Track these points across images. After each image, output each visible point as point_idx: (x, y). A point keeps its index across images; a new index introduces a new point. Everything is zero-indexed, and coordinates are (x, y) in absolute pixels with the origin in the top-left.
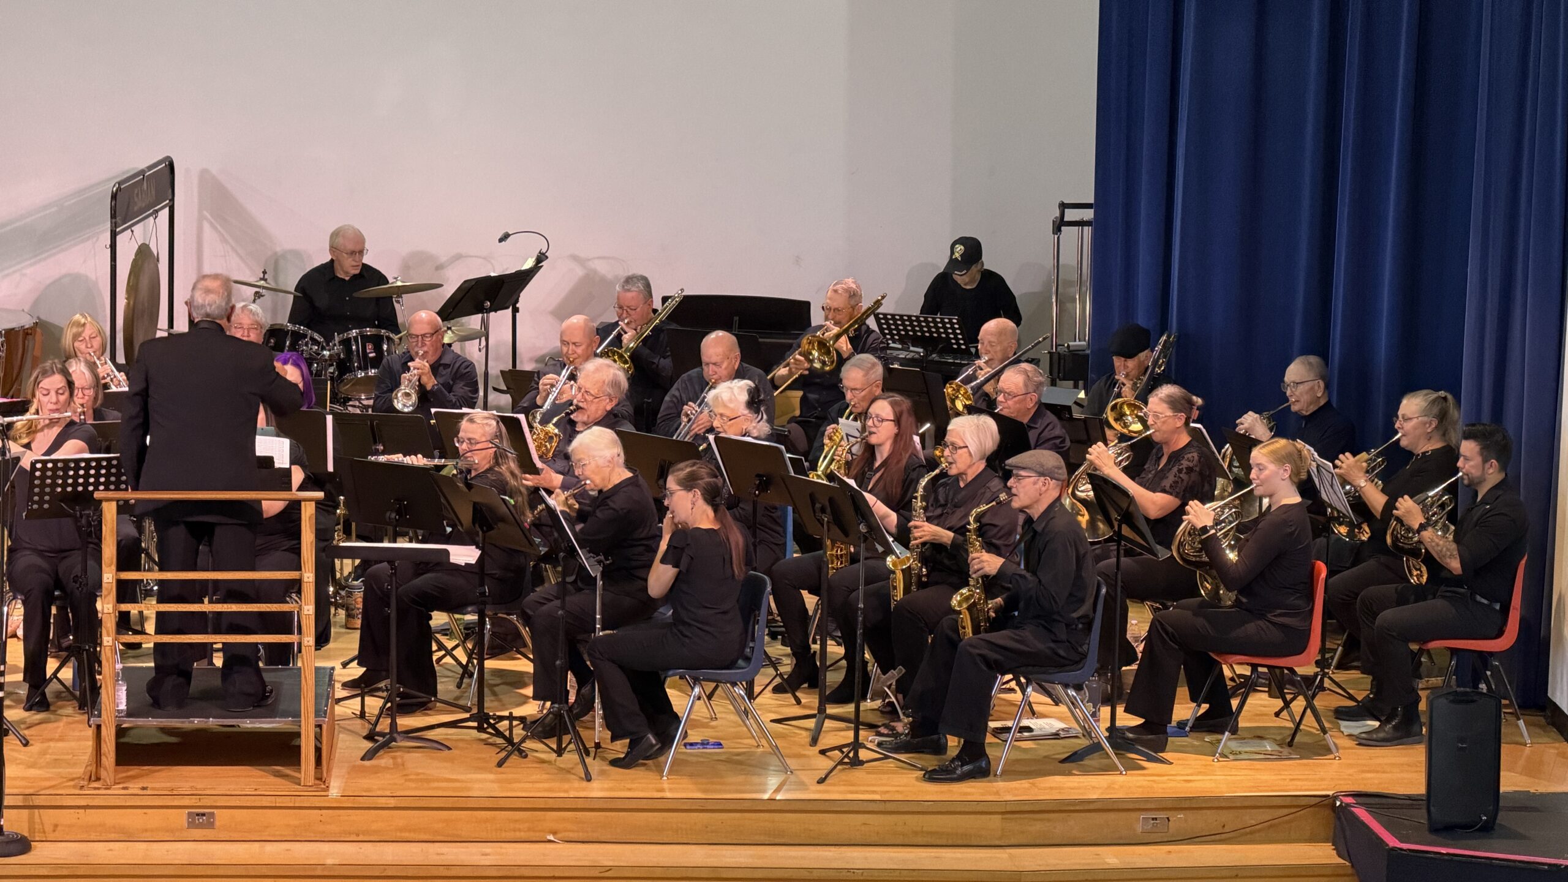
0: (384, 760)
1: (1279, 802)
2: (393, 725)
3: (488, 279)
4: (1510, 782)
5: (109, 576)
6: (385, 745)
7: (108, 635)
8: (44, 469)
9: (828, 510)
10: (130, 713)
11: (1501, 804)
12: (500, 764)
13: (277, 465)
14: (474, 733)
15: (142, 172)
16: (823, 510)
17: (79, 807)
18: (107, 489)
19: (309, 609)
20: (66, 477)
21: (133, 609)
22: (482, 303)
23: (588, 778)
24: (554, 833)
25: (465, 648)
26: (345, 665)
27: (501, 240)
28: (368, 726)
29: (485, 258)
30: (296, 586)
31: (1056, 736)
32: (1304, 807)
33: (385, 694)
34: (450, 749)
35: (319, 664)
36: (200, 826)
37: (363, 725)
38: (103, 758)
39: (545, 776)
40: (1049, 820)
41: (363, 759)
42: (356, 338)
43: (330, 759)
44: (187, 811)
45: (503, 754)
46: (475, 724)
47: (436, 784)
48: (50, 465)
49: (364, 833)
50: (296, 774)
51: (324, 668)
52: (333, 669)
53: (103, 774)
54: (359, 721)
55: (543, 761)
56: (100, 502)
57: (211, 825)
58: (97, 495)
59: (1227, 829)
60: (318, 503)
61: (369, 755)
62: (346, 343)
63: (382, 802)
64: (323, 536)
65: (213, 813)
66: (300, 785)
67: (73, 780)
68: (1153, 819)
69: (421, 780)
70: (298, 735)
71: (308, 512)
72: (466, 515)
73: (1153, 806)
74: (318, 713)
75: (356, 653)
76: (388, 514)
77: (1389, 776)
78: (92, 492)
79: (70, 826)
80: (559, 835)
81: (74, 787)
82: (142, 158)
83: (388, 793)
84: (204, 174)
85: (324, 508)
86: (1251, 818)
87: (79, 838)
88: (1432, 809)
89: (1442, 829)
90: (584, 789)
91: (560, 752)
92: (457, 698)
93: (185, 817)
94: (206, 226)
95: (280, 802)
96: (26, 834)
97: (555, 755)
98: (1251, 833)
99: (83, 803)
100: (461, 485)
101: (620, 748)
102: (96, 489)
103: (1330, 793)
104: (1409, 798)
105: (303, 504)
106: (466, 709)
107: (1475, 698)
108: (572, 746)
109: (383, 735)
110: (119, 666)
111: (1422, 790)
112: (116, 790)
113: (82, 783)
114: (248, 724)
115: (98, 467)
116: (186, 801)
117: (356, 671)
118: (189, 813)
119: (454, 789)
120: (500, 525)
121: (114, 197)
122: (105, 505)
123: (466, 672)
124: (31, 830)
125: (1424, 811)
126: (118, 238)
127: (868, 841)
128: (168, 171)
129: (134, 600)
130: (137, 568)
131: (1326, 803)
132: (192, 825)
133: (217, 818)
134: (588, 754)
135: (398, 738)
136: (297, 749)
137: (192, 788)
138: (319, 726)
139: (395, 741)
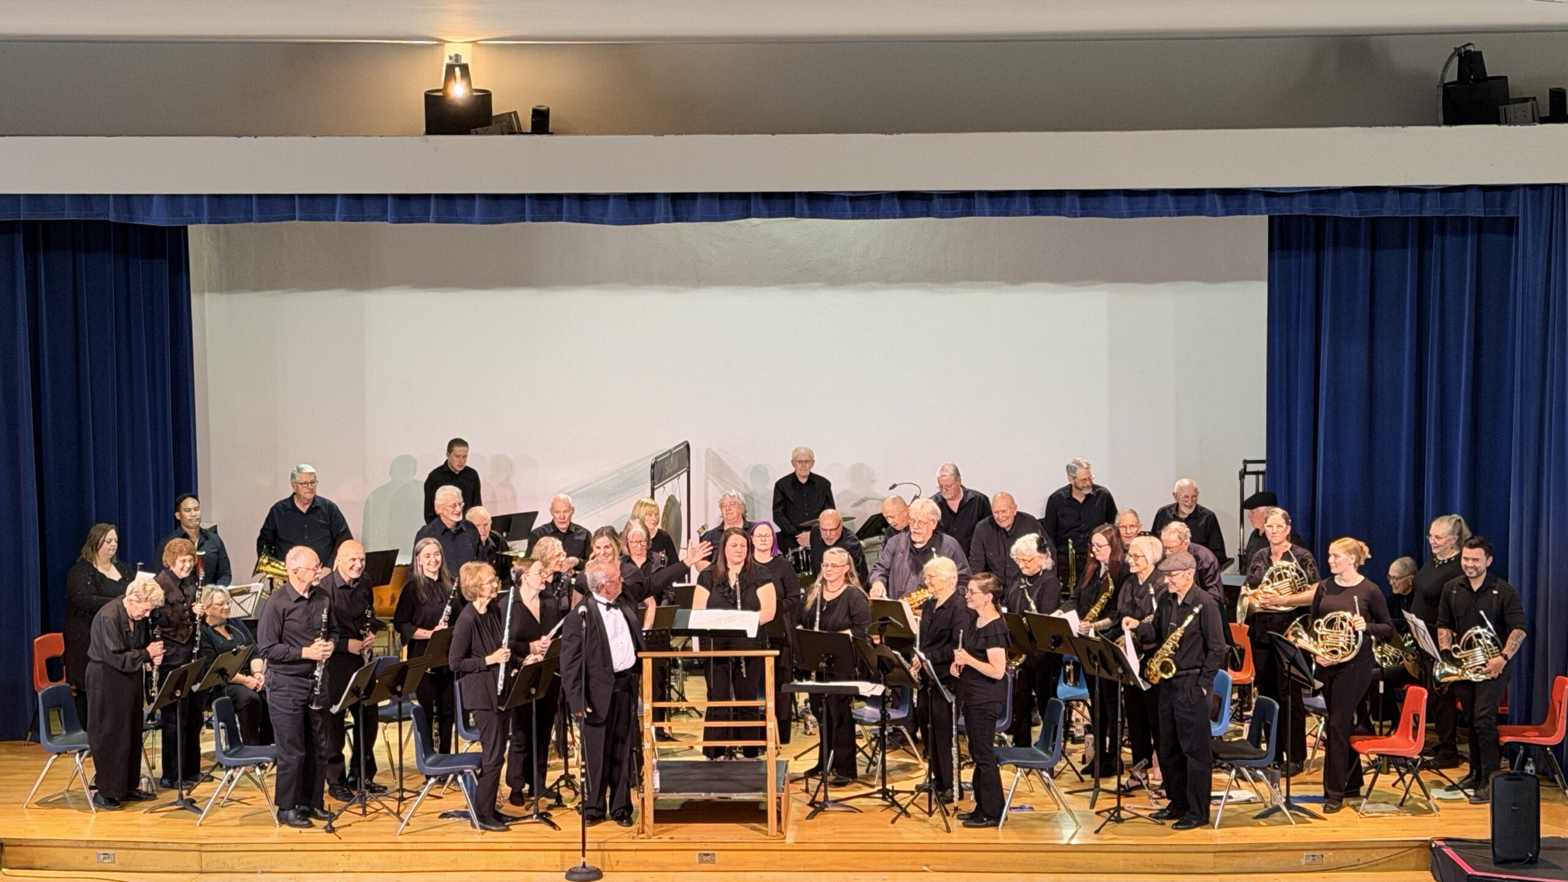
0: (820, 818)
1: (1395, 844)
2: (826, 797)
4: (1547, 830)
6: (821, 809)
9: (1099, 659)
10: (662, 790)
11: (1541, 845)
12: (893, 822)
14: (880, 801)
15: (670, 451)
16: (1095, 658)
17: (632, 851)
23: (949, 830)
24: (928, 866)
25: (871, 748)
26: (796, 758)
28: (810, 798)
30: (762, 710)
31: (1248, 802)
32: (1411, 848)
34: (861, 811)
35: (780, 758)
36: (707, 862)
37: (807, 798)
38: (646, 819)
39: (922, 829)
40: (1245, 857)
41: (807, 819)
43: (786, 818)
44: (698, 852)
45: (896, 814)
46: (880, 796)
47: (853, 835)
49: (809, 866)
50: (766, 829)
51: (783, 761)
52: (788, 761)
53: (646, 829)
54: (805, 794)
55: (920, 820)
57: (713, 862)
59: (1361, 862)
61: (812, 816)
63: (820, 847)
65: (714, 854)
66: (768, 835)
68: (1313, 856)
69: (844, 833)
70: (766, 803)
73: (1311, 847)
74: (778, 790)
77: (1467, 827)
79: (627, 862)
80: (931, 867)
81: (629, 837)
82: (670, 443)
83: (823, 841)
84: (708, 451)
86: (1375, 855)
87: (632, 869)
88: (1496, 849)
89: (1502, 862)
90: (947, 837)
91: (930, 813)
93: (697, 856)
94: (710, 482)
95: (756, 846)
96: (600, 867)
97: (927, 816)
98: (1377, 865)
99: (635, 848)
103: (1428, 838)
104: (1481, 841)
106: (874, 786)
107: (1522, 777)
108: (938, 810)
109: (819, 803)
110: (655, 761)
111: (1489, 836)
112: (654, 839)
113: (635, 835)
114: (736, 797)
116: (698, 846)
118: (700, 854)
119: (864, 838)
121: (653, 466)
124: (603, 864)
125: (1491, 851)
127: (1128, 871)
128: (686, 450)
131: (1426, 845)
132: (701, 861)
133: (717, 857)
134: (948, 814)
135: (829, 805)
136: (765, 812)
137: (701, 838)
138: (779, 798)
139: (827, 806)
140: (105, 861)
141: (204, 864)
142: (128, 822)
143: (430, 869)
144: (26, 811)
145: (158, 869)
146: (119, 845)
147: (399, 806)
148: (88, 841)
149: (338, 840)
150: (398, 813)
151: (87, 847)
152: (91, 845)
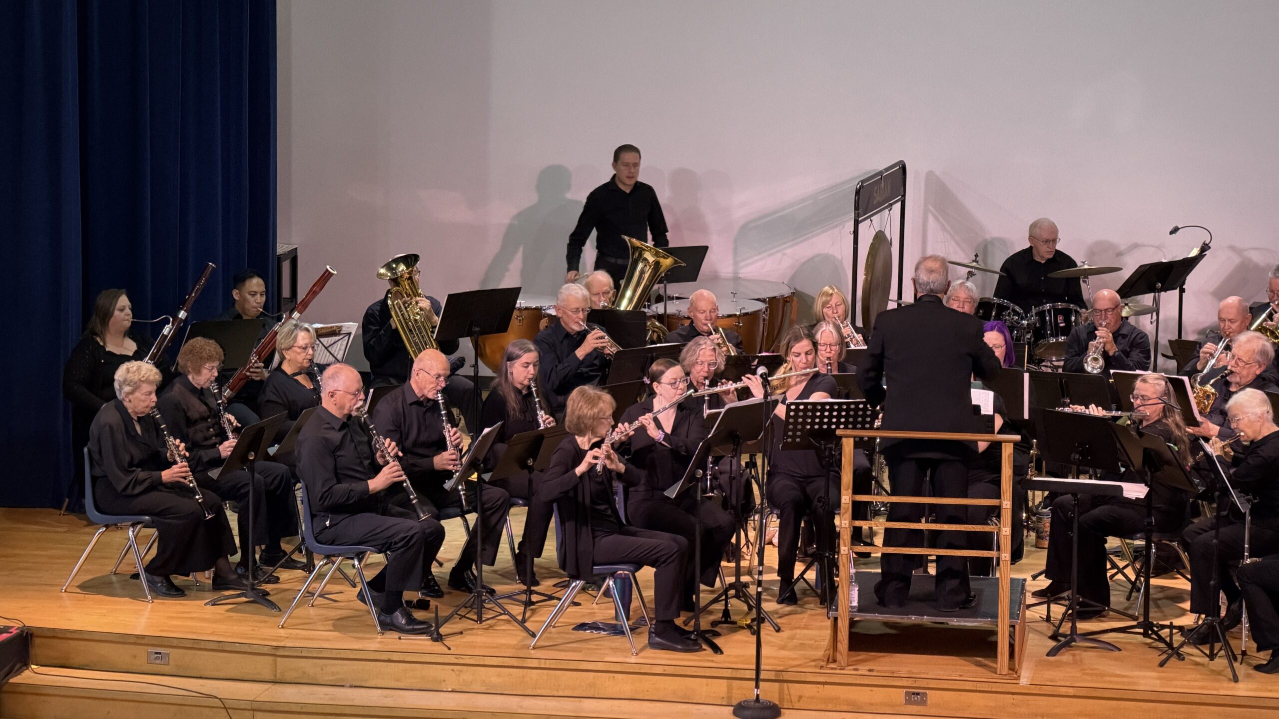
0: (1065, 657)
2: (1074, 628)
3: (1160, 264)
5: (846, 498)
6: (1067, 645)
7: (845, 546)
8: (797, 410)
10: (861, 609)
12: (1162, 665)
13: (983, 412)
14: (1140, 637)
15: (880, 173)
17: (819, 683)
18: (846, 428)
19: (1006, 530)
20: (814, 417)
21: (865, 525)
22: (1155, 284)
23: (1236, 679)
25: (1134, 568)
26: (1034, 577)
27: (1171, 233)
28: (1053, 628)
29: (1158, 247)
30: (996, 512)
33: (1067, 603)
34: (1120, 650)
35: (1014, 576)
36: (915, 703)
37: (1049, 628)
38: (839, 645)
39: (1199, 676)
41: (1048, 655)
42: (1049, 311)
43: (1021, 653)
44: (904, 690)
45: (1164, 656)
46: (1141, 631)
47: (1108, 679)
48: (802, 407)
49: (1048, 716)
50: (994, 665)
51: (1018, 580)
52: (1025, 580)
53: (839, 657)
54: (1045, 624)
55: (1197, 664)
56: (840, 438)
57: (923, 703)
58: (838, 432)
60: (1016, 444)
61: (1053, 652)
62: (1041, 314)
63: (1063, 691)
64: (1019, 471)
65: (925, 694)
66: (996, 673)
67: (815, 660)
69: (1096, 675)
70: (994, 633)
71: (1007, 451)
72: (1137, 459)
74: (1012, 616)
75: (1044, 568)
76: (1073, 456)
78: (835, 430)
79: (812, 698)
81: (815, 666)
82: (881, 162)
83: (1068, 684)
84: (930, 175)
85: (1020, 448)
87: (818, 707)
90: (1233, 689)
91: (1212, 656)
92: (1127, 609)
93: (903, 695)
94: (931, 219)
95: (980, 687)
96: (777, 703)
97: (1207, 659)
99: (822, 680)
100: (1134, 433)
101: (1264, 657)
102: (838, 427)
105: (1003, 444)
106: (1134, 618)
108: (1222, 653)
109: (1065, 636)
110: (853, 571)
112: (849, 671)
113: (824, 664)
114: (955, 622)
115: (840, 410)
116: (905, 683)
117: (1044, 583)
118: (906, 692)
119: (1123, 683)
120: (1166, 467)
121: (858, 192)
122: (844, 440)
123: (1134, 586)
124: (781, 699)
126: (860, 225)
128: (901, 170)
129: (865, 518)
130: (868, 492)
132: (908, 702)
133: (929, 697)
134: (1236, 659)
135: (1077, 639)
136: (995, 644)
137: (909, 672)
138: (1013, 626)
139: (1075, 641)
140: (158, 662)
141: (278, 671)
142: (186, 615)
143: (561, 694)
144: (64, 594)
145: (221, 675)
146: (175, 643)
147: (524, 613)
148: (137, 636)
149: (445, 650)
150: (524, 621)
151: (135, 644)
152: (140, 641)
